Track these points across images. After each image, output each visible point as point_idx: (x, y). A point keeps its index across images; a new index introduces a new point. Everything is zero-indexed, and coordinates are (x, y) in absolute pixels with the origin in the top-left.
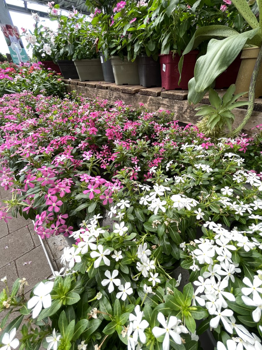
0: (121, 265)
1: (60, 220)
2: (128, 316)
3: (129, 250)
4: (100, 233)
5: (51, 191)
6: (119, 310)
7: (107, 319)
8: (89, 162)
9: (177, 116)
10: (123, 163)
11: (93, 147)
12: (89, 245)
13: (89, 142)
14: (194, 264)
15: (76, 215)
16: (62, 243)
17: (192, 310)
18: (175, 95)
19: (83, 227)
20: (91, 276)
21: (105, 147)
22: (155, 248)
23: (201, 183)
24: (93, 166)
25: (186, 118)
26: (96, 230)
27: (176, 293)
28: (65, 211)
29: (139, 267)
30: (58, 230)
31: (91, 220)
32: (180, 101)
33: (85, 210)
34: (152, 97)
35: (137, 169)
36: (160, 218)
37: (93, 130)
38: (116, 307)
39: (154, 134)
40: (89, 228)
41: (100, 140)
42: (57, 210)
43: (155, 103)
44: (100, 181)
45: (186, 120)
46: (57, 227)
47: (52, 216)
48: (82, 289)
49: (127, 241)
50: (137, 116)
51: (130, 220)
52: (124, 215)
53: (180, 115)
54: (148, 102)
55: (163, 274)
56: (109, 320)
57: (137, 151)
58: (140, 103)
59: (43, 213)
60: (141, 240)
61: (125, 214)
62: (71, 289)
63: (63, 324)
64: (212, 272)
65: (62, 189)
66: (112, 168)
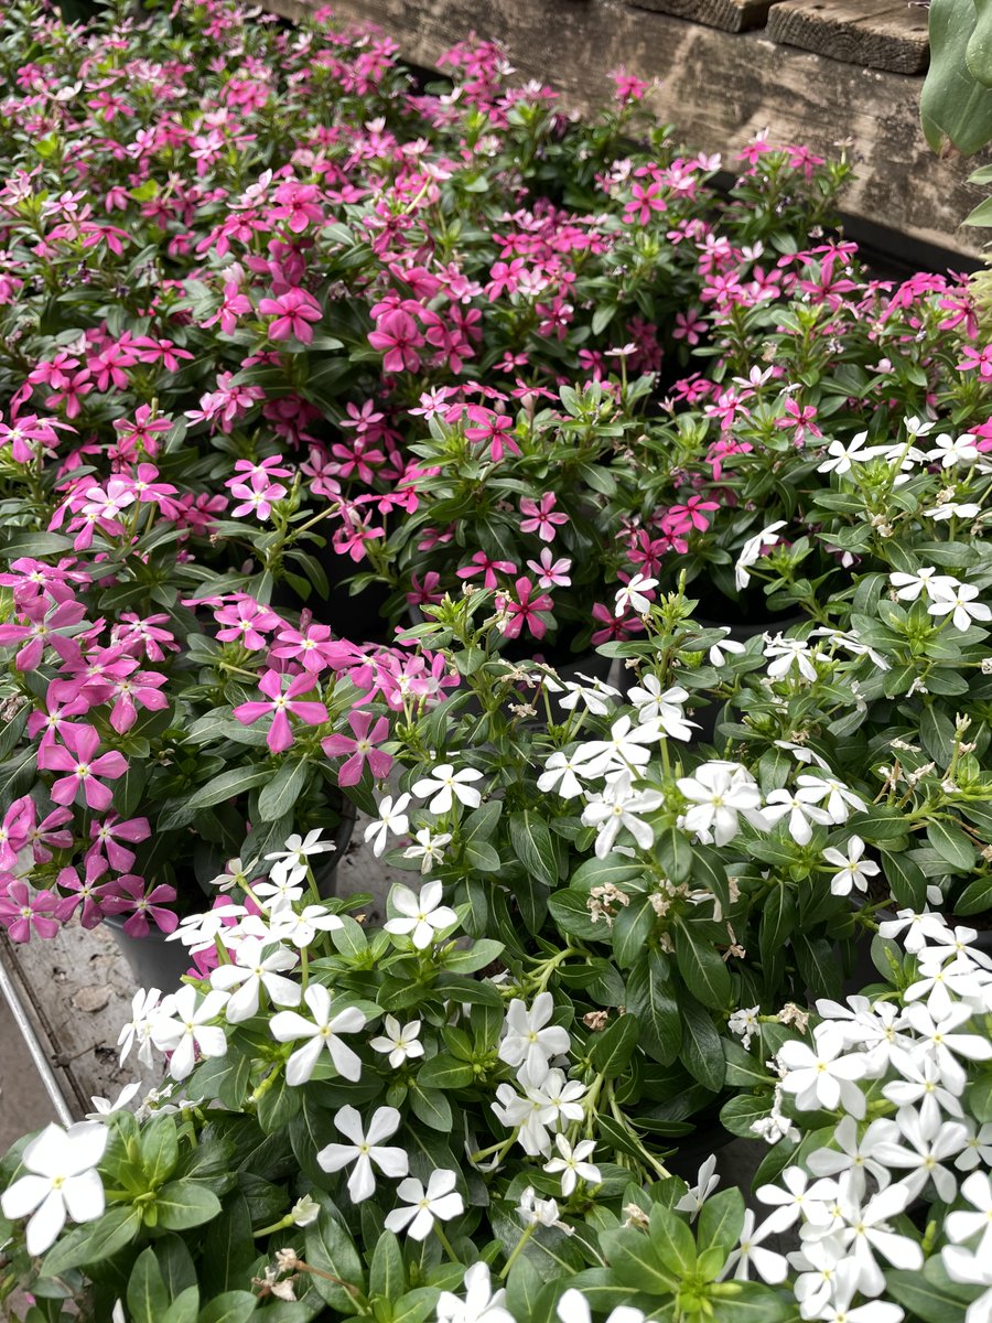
0: (415, 1092)
1: (104, 853)
2: (436, 1299)
3: (464, 1025)
4: (317, 931)
5: (63, 693)
6: (392, 1278)
7: (338, 1307)
8: (268, 526)
9: (871, 183)
10: (470, 528)
11: (288, 414)
12: (261, 983)
13: (264, 383)
14: (775, 1111)
15: (190, 825)
16: (101, 971)
17: (721, 1296)
18: (863, 35)
19: (227, 892)
20: (268, 1121)
21: (365, 417)
22: (601, 1024)
23: (918, 684)
24: (286, 547)
25: (928, 202)
26: (299, 913)
27: (658, 1222)
28: (135, 804)
29: (504, 1107)
30: (97, 899)
31: (273, 863)
32: (893, 81)
33: (243, 804)
34: (707, 35)
35: (549, 573)
36: (627, 875)
37: (292, 314)
38: (381, 1261)
39: (694, 312)
40: (263, 899)
41: (336, 367)
42: (100, 798)
43: (727, 78)
44: (325, 657)
45: (928, 219)
46: (89, 882)
47: (60, 828)
48: (225, 1179)
49: (455, 980)
50: (594, 166)
51: (478, 872)
52: (445, 848)
53: (894, 178)
54: (678, 70)
55: (631, 1152)
56: (347, 1309)
57: (556, 456)
58: (619, 75)
59: (17, 805)
60: (530, 982)
61: (455, 841)
62: (174, 1175)
63: (148, 1299)
64: (854, 1153)
65: (123, 690)
66: (399, 555)
